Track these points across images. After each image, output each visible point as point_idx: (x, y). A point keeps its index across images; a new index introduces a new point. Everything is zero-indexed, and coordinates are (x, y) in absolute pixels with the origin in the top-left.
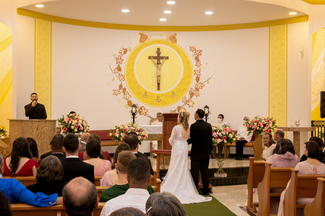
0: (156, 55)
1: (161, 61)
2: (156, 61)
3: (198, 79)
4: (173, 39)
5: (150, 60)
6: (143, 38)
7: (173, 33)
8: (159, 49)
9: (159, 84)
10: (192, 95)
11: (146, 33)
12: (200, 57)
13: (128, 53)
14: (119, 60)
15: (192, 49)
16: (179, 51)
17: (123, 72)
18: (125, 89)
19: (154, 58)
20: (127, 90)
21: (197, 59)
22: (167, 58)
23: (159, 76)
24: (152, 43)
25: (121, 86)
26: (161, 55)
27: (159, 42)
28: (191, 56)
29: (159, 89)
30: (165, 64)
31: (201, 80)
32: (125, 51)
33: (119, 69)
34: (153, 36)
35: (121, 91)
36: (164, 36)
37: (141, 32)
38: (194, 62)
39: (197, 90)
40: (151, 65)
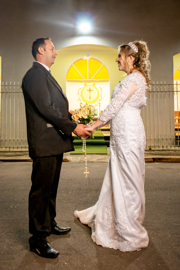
0: (89, 89)
1: (91, 91)
2: (89, 91)
3: (101, 96)
4: (94, 85)
5: (88, 91)
6: (85, 85)
7: (94, 83)
8: (90, 88)
9: (90, 98)
10: (100, 101)
11: (86, 83)
12: (102, 90)
13: (81, 89)
14: (78, 91)
15: (100, 87)
16: (96, 88)
17: (80, 95)
18: (80, 100)
19: (89, 90)
20: (81, 100)
21: (101, 90)
22: (92, 90)
23: (90, 96)
24: (88, 86)
25: (79, 99)
26: (91, 90)
27: (90, 86)
28: (99, 90)
29: (90, 99)
30: (92, 92)
31: (102, 97)
32: (80, 89)
33: (78, 94)
34: (88, 84)
35: (79, 100)
36: (91, 84)
37: (85, 83)
38: (100, 91)
39: (101, 99)
40: (88, 92)
